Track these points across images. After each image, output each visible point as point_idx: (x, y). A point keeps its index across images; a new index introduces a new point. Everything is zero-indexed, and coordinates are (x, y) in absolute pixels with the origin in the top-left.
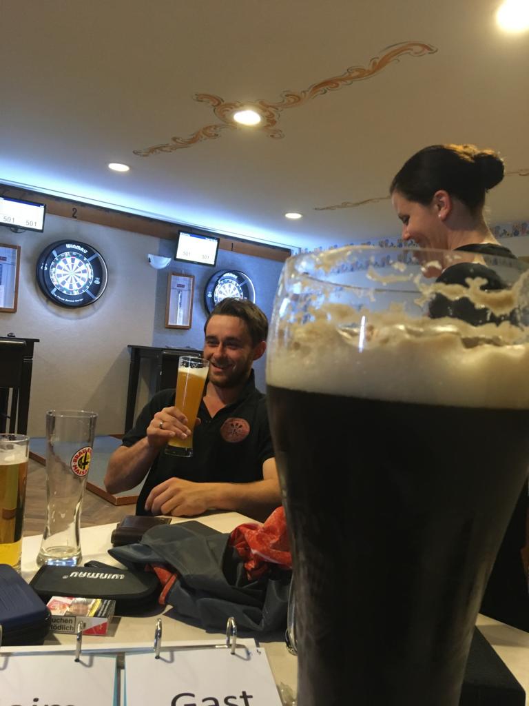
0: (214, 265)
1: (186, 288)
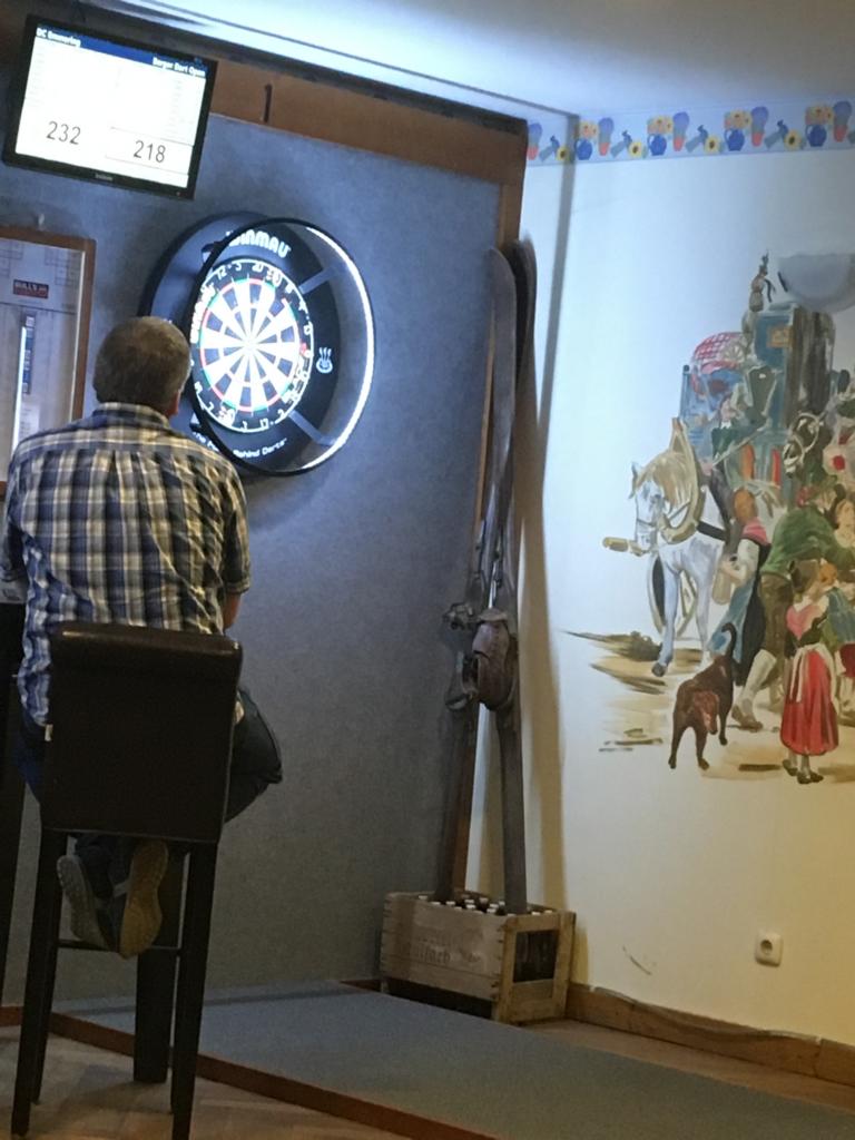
0: (187, 193)
1: (54, 300)
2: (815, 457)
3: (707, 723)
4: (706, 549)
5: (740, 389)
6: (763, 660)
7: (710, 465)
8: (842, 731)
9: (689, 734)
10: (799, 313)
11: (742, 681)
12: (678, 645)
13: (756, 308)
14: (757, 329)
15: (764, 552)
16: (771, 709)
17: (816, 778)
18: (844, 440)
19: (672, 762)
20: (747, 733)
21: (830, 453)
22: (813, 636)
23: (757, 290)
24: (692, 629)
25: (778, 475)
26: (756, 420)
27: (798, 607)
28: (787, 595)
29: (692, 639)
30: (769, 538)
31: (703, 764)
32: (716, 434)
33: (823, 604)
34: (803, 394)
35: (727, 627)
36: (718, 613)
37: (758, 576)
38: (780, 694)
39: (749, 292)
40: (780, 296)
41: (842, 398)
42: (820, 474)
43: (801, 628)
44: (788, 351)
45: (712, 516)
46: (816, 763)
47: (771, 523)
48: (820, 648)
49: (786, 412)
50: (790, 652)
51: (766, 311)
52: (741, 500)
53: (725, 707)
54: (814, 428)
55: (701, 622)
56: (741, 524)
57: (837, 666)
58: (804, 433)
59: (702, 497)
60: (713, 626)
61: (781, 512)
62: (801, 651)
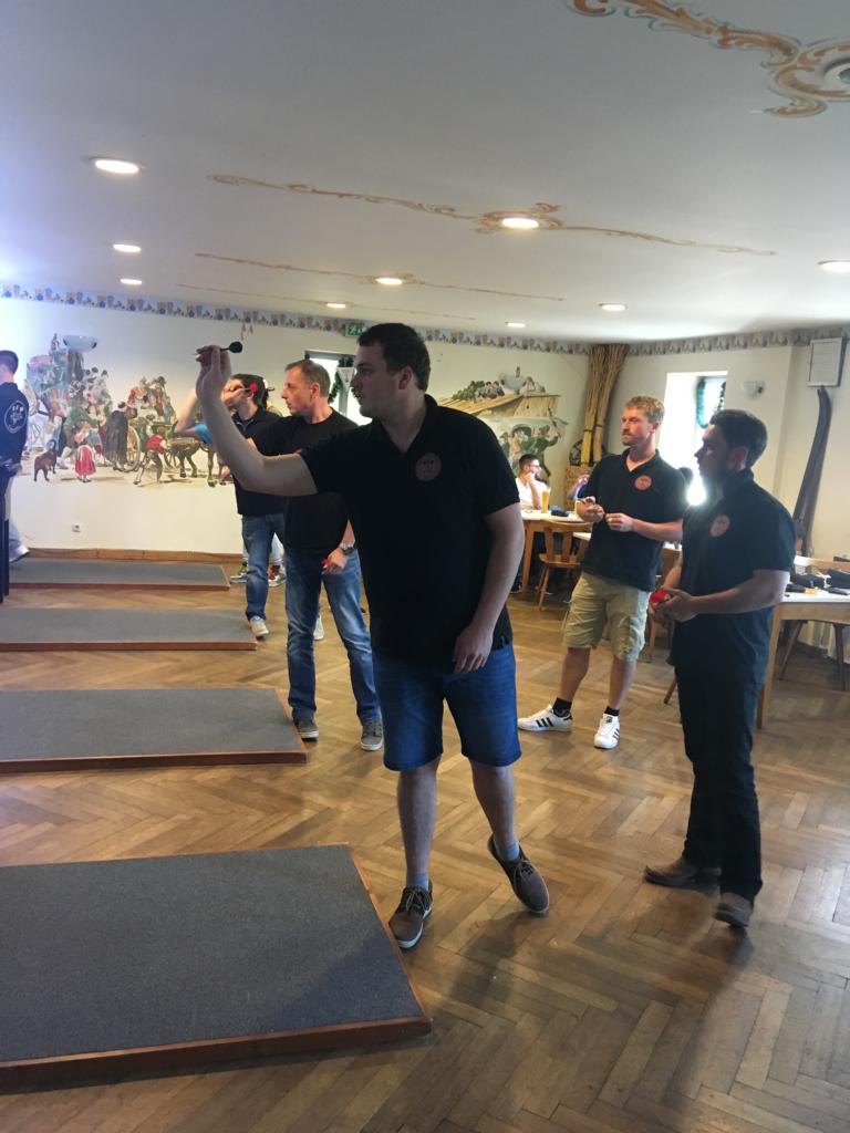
2: (80, 393)
3: (47, 467)
4: (42, 419)
5: (50, 372)
6: (67, 450)
7: (40, 394)
8: (97, 468)
9: (41, 472)
10: (70, 352)
11: (60, 455)
12: (34, 446)
13: (54, 349)
14: (55, 355)
15: (64, 419)
16: (72, 462)
17: (89, 481)
18: (90, 388)
19: (35, 480)
20: (63, 471)
21: (85, 393)
22: (84, 442)
23: (53, 344)
24: (39, 441)
25: (67, 398)
26: (57, 382)
27: (78, 435)
28: (74, 432)
29: (39, 444)
30: (66, 415)
31: (47, 480)
32: (42, 385)
33: (87, 434)
34: (74, 375)
35: (52, 440)
36: (48, 437)
37: (62, 427)
38: (74, 458)
39: (50, 344)
40: (63, 346)
41: (89, 377)
42: (82, 398)
43: (79, 442)
44: (67, 363)
45: (43, 408)
46: (88, 477)
47: (67, 412)
48: (87, 446)
49: (68, 380)
50: (77, 447)
51: (57, 349)
52: (54, 405)
53: (54, 463)
54: (79, 384)
55: (42, 439)
56: (54, 411)
57: (93, 451)
58: (76, 386)
59: (38, 404)
60: (47, 440)
61: (69, 409)
62: (81, 447)
